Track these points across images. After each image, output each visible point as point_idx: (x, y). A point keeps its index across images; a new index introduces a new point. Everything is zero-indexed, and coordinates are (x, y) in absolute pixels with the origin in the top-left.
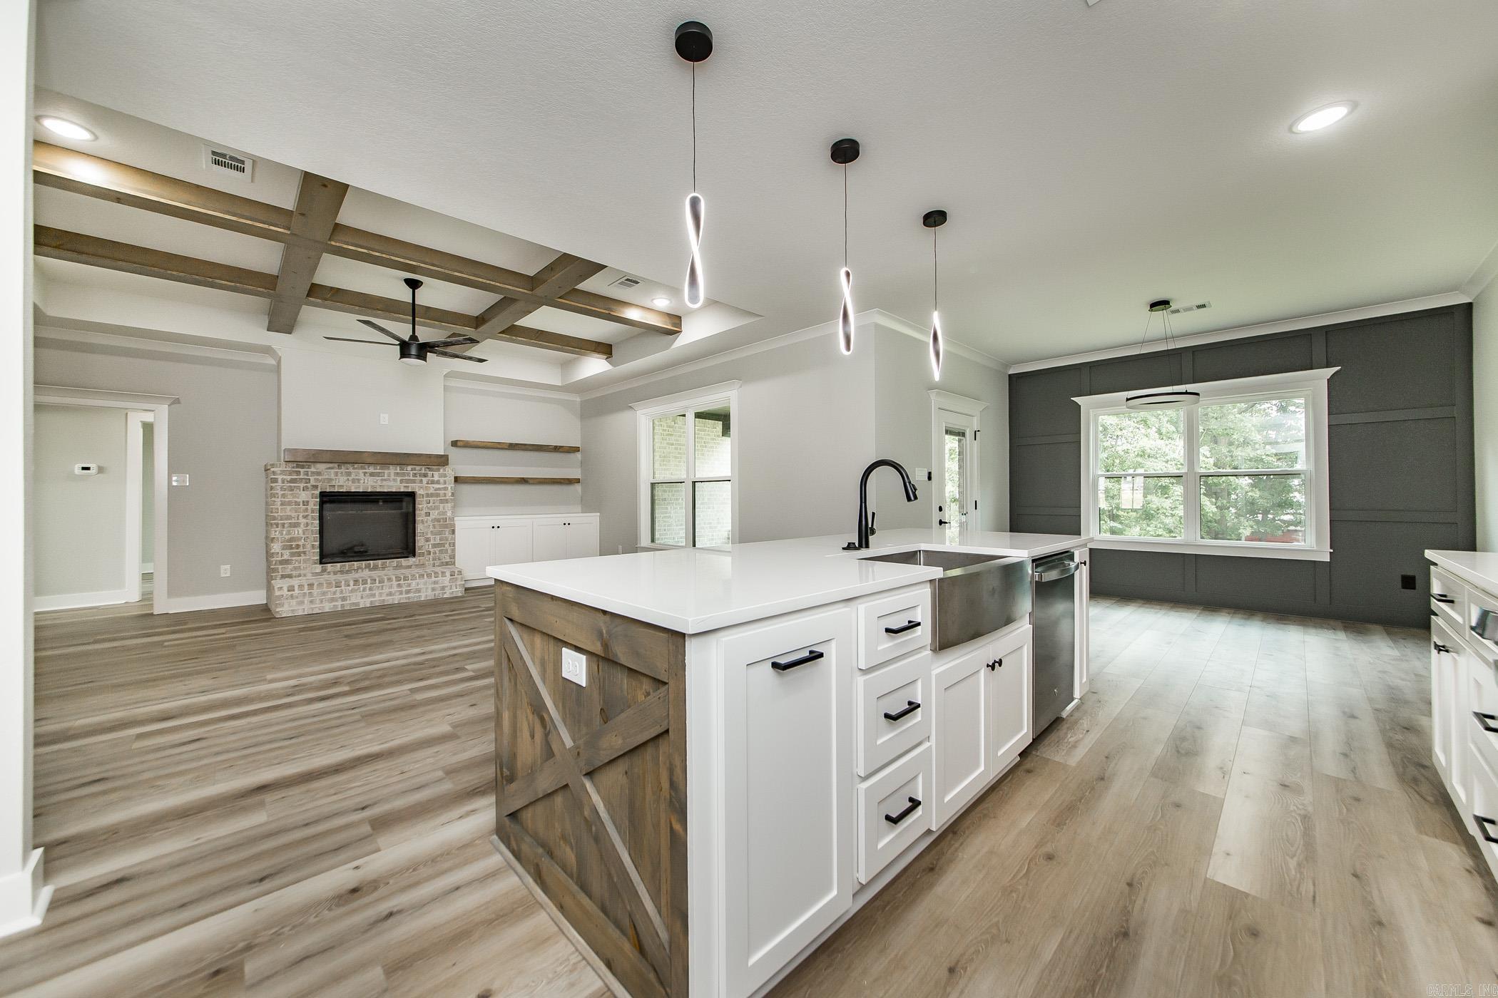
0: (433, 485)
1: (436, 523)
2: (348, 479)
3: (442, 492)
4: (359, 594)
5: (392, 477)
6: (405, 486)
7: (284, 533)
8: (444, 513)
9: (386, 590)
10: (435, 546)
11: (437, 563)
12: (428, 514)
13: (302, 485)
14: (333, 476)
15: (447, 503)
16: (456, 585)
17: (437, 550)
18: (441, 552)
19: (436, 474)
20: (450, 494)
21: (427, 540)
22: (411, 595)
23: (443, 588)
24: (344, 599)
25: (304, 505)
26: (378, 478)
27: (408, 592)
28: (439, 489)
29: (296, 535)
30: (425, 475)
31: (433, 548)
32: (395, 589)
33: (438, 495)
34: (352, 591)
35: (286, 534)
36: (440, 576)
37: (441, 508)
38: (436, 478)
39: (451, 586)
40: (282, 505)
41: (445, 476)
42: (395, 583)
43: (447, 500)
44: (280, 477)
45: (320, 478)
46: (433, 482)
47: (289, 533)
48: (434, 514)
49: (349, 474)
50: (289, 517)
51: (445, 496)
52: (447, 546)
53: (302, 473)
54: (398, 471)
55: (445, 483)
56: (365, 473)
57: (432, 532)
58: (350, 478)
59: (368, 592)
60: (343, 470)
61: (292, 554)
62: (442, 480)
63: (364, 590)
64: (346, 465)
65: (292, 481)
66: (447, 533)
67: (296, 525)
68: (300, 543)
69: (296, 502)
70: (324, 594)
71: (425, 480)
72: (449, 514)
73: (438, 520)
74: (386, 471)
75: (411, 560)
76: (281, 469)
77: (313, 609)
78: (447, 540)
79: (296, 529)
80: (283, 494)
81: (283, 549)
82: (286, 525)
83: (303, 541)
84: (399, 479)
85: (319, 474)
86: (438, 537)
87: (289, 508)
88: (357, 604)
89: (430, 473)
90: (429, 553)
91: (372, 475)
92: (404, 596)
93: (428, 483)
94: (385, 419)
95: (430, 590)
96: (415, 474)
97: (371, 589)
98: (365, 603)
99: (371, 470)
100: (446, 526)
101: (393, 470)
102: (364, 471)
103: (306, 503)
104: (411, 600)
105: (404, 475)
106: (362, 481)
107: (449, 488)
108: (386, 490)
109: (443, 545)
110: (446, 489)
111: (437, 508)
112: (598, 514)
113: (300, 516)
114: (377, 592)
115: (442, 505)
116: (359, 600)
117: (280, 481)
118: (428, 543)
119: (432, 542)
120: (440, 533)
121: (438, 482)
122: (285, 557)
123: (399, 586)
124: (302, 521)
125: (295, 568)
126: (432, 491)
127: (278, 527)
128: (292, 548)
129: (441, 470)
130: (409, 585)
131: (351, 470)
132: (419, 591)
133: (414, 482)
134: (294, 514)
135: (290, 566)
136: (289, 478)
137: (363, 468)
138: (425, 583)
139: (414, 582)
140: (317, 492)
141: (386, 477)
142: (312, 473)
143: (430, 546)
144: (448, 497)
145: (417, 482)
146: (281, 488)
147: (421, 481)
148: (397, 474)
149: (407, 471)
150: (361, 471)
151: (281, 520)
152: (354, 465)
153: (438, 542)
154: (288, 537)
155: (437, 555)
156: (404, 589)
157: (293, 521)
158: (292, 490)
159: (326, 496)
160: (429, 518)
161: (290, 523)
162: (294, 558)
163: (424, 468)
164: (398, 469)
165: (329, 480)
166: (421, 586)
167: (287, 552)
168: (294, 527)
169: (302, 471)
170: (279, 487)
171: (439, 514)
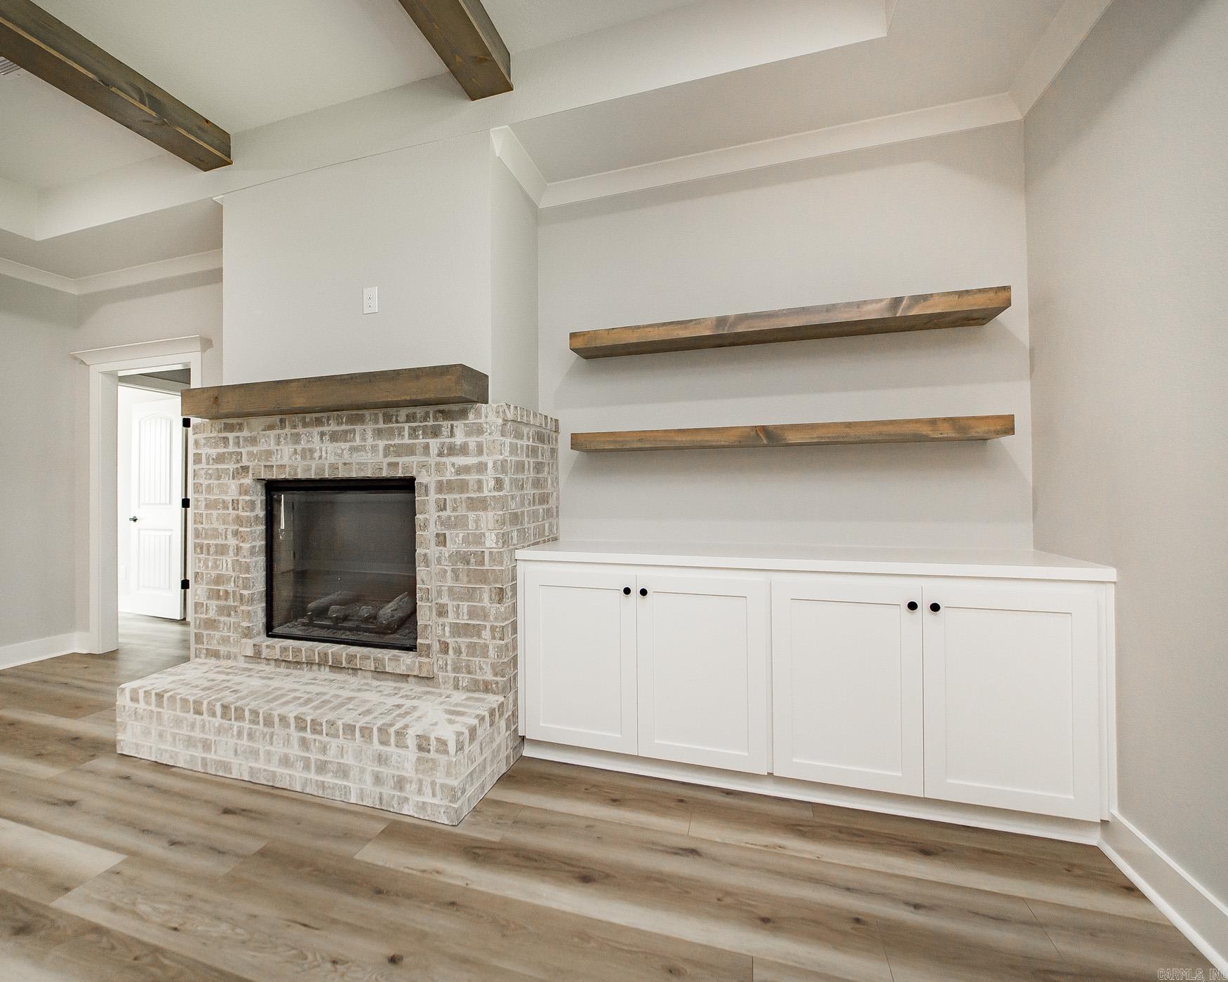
0: (453, 459)
1: (460, 566)
2: (295, 452)
3: (472, 478)
4: (232, 741)
5: (369, 441)
6: (390, 464)
7: (210, 564)
8: (479, 539)
9: (278, 749)
10: (458, 630)
11: (465, 679)
12: (441, 540)
13: (232, 466)
14: (273, 447)
15: (485, 509)
16: (433, 784)
17: (464, 641)
18: (472, 648)
19: (459, 425)
20: (492, 483)
21: (442, 612)
22: (328, 779)
23: (400, 783)
24: (206, 746)
25: (234, 509)
26: (344, 445)
27: (322, 767)
28: (466, 469)
29: (224, 571)
30: (436, 432)
31: (453, 635)
32: (295, 751)
33: (463, 487)
34: (219, 731)
35: (212, 567)
36: (393, 740)
37: (471, 525)
38: (459, 439)
39: (420, 781)
40: (207, 507)
41: (480, 431)
42: (295, 735)
43: (484, 500)
45: (255, 449)
46: (452, 450)
47: (216, 566)
48: (456, 541)
49: (296, 438)
50: (216, 534)
51: (480, 489)
52: (486, 634)
53: (231, 442)
54: (381, 424)
55: (480, 451)
56: (322, 434)
57: (450, 589)
58: (299, 448)
59: (245, 741)
60: (288, 430)
61: (221, 610)
62: (472, 442)
63: (240, 734)
64: (293, 417)
65: (220, 459)
66: (486, 597)
67: (222, 550)
68: (230, 587)
69: (224, 502)
71: (434, 444)
72: (490, 541)
73: (465, 559)
74: (358, 428)
75: (407, 658)
76: (205, 435)
77: (161, 751)
78: (485, 617)
79: (224, 558)
80: (209, 486)
81: (209, 598)
82: (212, 550)
83: (232, 584)
84: (381, 444)
85: (253, 441)
86: (465, 606)
87: (215, 513)
88: (226, 766)
89: (446, 424)
90: (445, 648)
91: (334, 437)
92: (313, 776)
93: (440, 454)
94: (372, 299)
95: (369, 778)
96: (414, 430)
97: (250, 735)
99: (333, 427)
100: (483, 577)
101: (370, 424)
102: (321, 429)
103: (237, 505)
104: (328, 794)
105: (390, 434)
106: (316, 455)
107: (490, 465)
108: (354, 475)
109: (477, 631)
110: (481, 468)
111: (460, 523)
112: (1111, 574)
113: (229, 533)
114: (262, 747)
115: (472, 515)
116: (229, 758)
118: (441, 620)
119: (451, 618)
120: (470, 595)
121: (464, 450)
122: (212, 614)
123: (304, 743)
124: (232, 542)
125: (225, 640)
126: (449, 475)
127: (202, 552)
128: (219, 598)
129: (471, 416)
130: (324, 749)
131: (300, 429)
132: (343, 772)
133: (410, 450)
134: (221, 528)
135: (217, 634)
136: (214, 452)
137: (318, 422)
138: (358, 754)
139: (334, 744)
140: (248, 481)
141: (358, 442)
142: (246, 439)
143: (447, 629)
144: (486, 493)
145: (419, 450)
146: (206, 474)
147: (427, 447)
148: (379, 433)
149: (397, 422)
150: (316, 431)
151: (206, 538)
152: (304, 418)
153: (464, 620)
154: (214, 573)
155: (464, 656)
156: (314, 756)
157: (220, 541)
158: (219, 478)
159: (273, 488)
160: (446, 552)
161: (216, 545)
162: (222, 619)
163: (431, 409)
164: (381, 420)
165: (269, 454)
166: (349, 760)
167: (213, 604)
168: (222, 554)
169: (231, 436)
170: (202, 472)
171: (466, 540)
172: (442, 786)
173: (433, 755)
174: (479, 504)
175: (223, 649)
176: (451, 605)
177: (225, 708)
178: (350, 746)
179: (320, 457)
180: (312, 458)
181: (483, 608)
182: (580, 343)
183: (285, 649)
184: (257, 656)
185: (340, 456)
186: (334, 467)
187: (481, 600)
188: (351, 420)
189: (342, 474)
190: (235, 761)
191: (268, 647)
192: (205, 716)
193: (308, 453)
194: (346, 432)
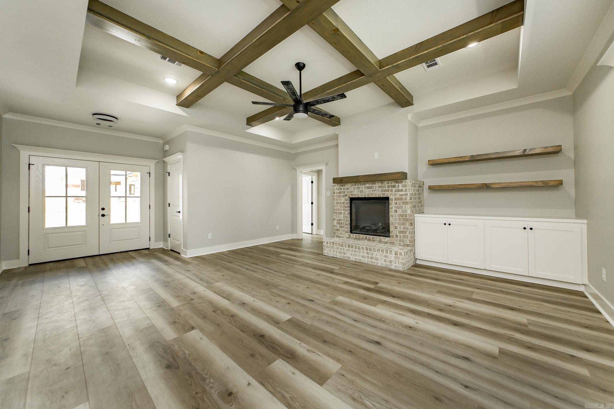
0: (399, 193)
1: (401, 217)
2: (358, 191)
3: (404, 197)
4: (350, 253)
5: (377, 189)
6: (383, 194)
8: (406, 211)
9: (361, 254)
10: (400, 232)
11: (402, 243)
12: (396, 211)
13: (342, 194)
14: (353, 190)
15: (407, 204)
16: (399, 262)
17: (402, 235)
18: (404, 237)
19: (400, 185)
20: (409, 198)
21: (396, 228)
22: (373, 260)
24: (344, 253)
25: (343, 204)
26: (371, 190)
27: (372, 258)
28: (402, 195)
29: (341, 218)
30: (394, 187)
31: (399, 233)
32: (365, 255)
33: (401, 199)
34: (347, 250)
35: (338, 217)
36: (389, 253)
37: (404, 208)
38: (400, 188)
39: (396, 261)
40: (336, 204)
41: (406, 186)
42: (365, 251)
44: (336, 191)
45: (348, 191)
46: (398, 191)
47: (339, 217)
48: (400, 212)
49: (359, 188)
50: (339, 210)
51: (406, 200)
52: (408, 233)
53: (342, 189)
54: (380, 185)
55: (406, 191)
56: (365, 187)
57: (398, 223)
58: (359, 190)
59: (353, 253)
60: (357, 186)
61: (340, 227)
62: (404, 189)
63: (352, 251)
64: (358, 183)
65: (340, 193)
66: (408, 225)
67: (340, 213)
68: (342, 222)
69: (341, 202)
71: (394, 189)
72: (409, 212)
73: (402, 216)
74: (374, 185)
75: (387, 239)
76: (336, 187)
77: (334, 254)
78: (407, 229)
79: (341, 215)
80: (337, 199)
81: (337, 224)
82: (338, 213)
84: (380, 189)
85: (348, 189)
86: (402, 227)
87: (338, 205)
88: (349, 258)
89: (397, 185)
90: (397, 236)
91: (368, 188)
92: (370, 260)
93: (395, 191)
94: (376, 155)
95: (383, 260)
96: (389, 186)
97: (355, 251)
98: (352, 258)
99: (368, 185)
100: (407, 220)
101: (377, 185)
104: (373, 264)
105: (383, 187)
106: (364, 192)
107: (409, 194)
108: (373, 196)
109: (405, 232)
110: (406, 195)
111: (401, 207)
112: (585, 221)
113: (342, 209)
114: (357, 254)
115: (404, 206)
116: (350, 256)
117: (336, 193)
118: (396, 230)
119: (398, 230)
120: (403, 224)
121: (402, 191)
122: (338, 228)
123: (367, 253)
124: (343, 211)
125: (341, 234)
126: (398, 196)
127: (335, 214)
128: (339, 224)
129: (403, 183)
130: (372, 254)
131: (360, 186)
132: (377, 259)
133: (388, 191)
134: (340, 208)
135: (339, 232)
136: (338, 191)
137: (364, 184)
138: (381, 255)
139: (375, 253)
140: (347, 198)
141: (374, 189)
142: (346, 188)
143: (397, 232)
144: (407, 201)
145: (390, 190)
146: (336, 196)
147: (392, 190)
148: (380, 187)
149: (384, 184)
150: (363, 186)
151: (336, 210)
152: (361, 183)
153: (402, 230)
154: (338, 219)
155: (402, 238)
156: (370, 256)
157: (340, 211)
158: (339, 197)
159: (352, 199)
160: (397, 214)
161: (339, 212)
162: (340, 229)
163: (393, 181)
164: (380, 184)
165: (352, 192)
166: (378, 257)
167: (338, 225)
168: (340, 214)
169: (342, 188)
170: (335, 196)
171: (402, 211)
172: (401, 262)
173: (398, 256)
174: (406, 203)
175: (341, 236)
176: (398, 226)
177: (349, 245)
178: (378, 254)
179: (365, 192)
180: (363, 193)
181: (407, 227)
182: (431, 163)
183: (357, 236)
184: (350, 237)
185: (370, 192)
186: (368, 195)
187: (406, 225)
188: (373, 184)
189: (370, 196)
190: (351, 257)
191: (352, 235)
192: (344, 247)
193: (362, 191)
194: (371, 187)
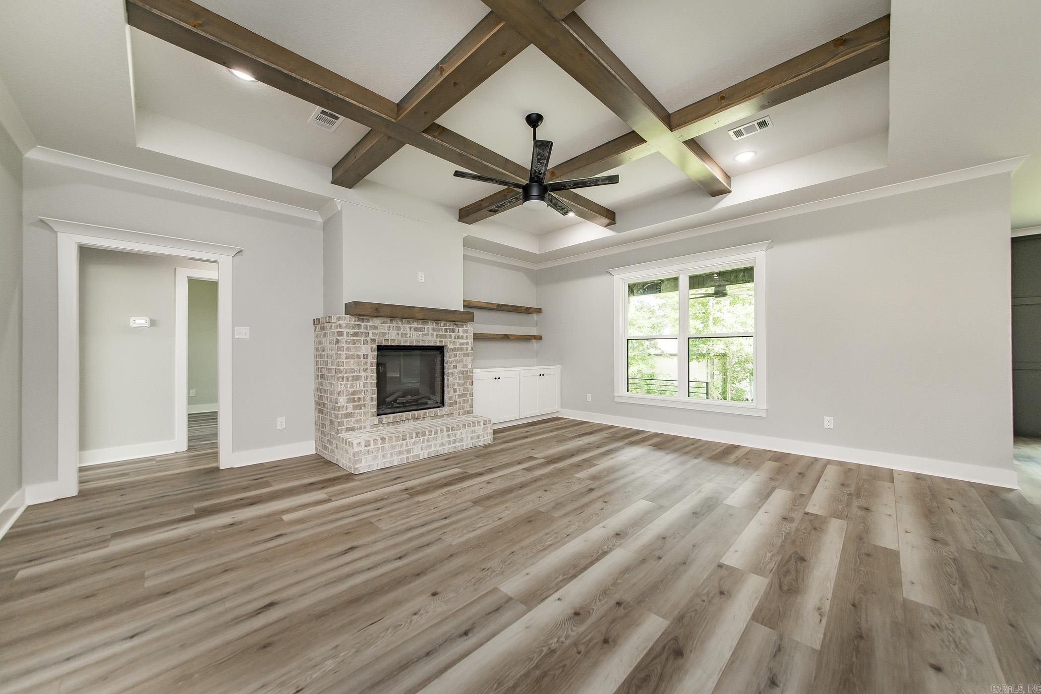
0: (459, 340)
1: (460, 375)
2: (398, 334)
3: (464, 346)
4: (420, 446)
5: (430, 332)
6: (440, 341)
7: (349, 386)
8: (466, 366)
9: (439, 441)
10: (461, 396)
11: (462, 412)
12: (455, 367)
13: (363, 339)
14: (386, 331)
15: (468, 357)
17: (461, 399)
18: (464, 401)
19: (461, 329)
20: (470, 348)
22: (457, 444)
23: (478, 437)
24: (408, 451)
25: (364, 358)
26: (420, 333)
27: (454, 442)
28: (463, 344)
29: (358, 389)
30: (453, 331)
32: (446, 439)
33: (462, 349)
34: (414, 444)
35: (350, 387)
37: (464, 362)
38: (461, 334)
40: (346, 358)
41: (467, 332)
42: (445, 433)
43: (468, 354)
44: (345, 331)
45: (377, 332)
46: (458, 337)
47: (352, 386)
48: (460, 367)
49: (398, 328)
50: (353, 371)
51: (467, 350)
52: (468, 396)
53: (363, 327)
54: (434, 326)
55: (467, 338)
56: (410, 328)
58: (400, 333)
59: (426, 443)
60: (394, 324)
61: (355, 407)
62: (465, 335)
63: (423, 442)
64: (396, 319)
65: (356, 334)
67: (358, 378)
68: (361, 396)
69: (358, 355)
70: (393, 447)
71: (453, 335)
72: (470, 367)
73: (462, 373)
74: (426, 327)
76: (345, 322)
78: (468, 390)
80: (347, 348)
81: (347, 403)
82: (350, 379)
83: (363, 394)
84: (435, 333)
85: (375, 328)
86: (462, 388)
87: (352, 361)
88: (418, 456)
89: (457, 329)
91: (416, 329)
92: (452, 445)
93: (454, 338)
96: (446, 329)
97: (428, 441)
98: (424, 454)
99: (415, 325)
100: (467, 378)
101: (430, 326)
102: (410, 326)
103: (365, 356)
104: (457, 449)
105: (438, 330)
106: (408, 336)
107: (470, 343)
109: (465, 395)
110: (467, 343)
111: (460, 361)
112: (560, 366)
113: (361, 370)
115: (465, 358)
116: (419, 452)
117: (345, 334)
118: (455, 394)
119: (458, 393)
120: (464, 384)
121: (462, 337)
122: (350, 410)
123: (449, 436)
124: (363, 374)
125: (358, 421)
126: (458, 346)
127: (343, 381)
128: (354, 401)
129: (464, 327)
131: (400, 324)
132: (462, 440)
133: (445, 337)
134: (356, 368)
135: (353, 419)
136: (352, 331)
137: (409, 322)
139: (459, 432)
140: (375, 346)
141: (426, 332)
142: (371, 327)
143: (457, 396)
144: (469, 352)
145: (448, 336)
146: (346, 341)
147: (451, 336)
148: (434, 329)
149: (440, 326)
150: (408, 326)
151: (346, 373)
152: (402, 320)
153: (462, 392)
154: (351, 390)
155: (461, 404)
156: (452, 439)
157: (355, 374)
158: (355, 344)
159: (380, 348)
160: (456, 371)
161: (353, 376)
162: (356, 411)
163: (452, 323)
164: (435, 324)
165: (384, 334)
166: (464, 436)
167: (351, 405)
168: (357, 380)
169: (363, 324)
170: (344, 341)
171: (463, 367)
175: (356, 426)
176: (458, 388)
178: (464, 431)
179: (410, 337)
180: (406, 337)
181: (467, 388)
182: (466, 304)
183: (395, 417)
184: (380, 422)
185: (419, 337)
186: (417, 341)
187: (467, 385)
188: (423, 323)
189: (421, 344)
190: (421, 452)
193: (404, 335)
194: (421, 328)
